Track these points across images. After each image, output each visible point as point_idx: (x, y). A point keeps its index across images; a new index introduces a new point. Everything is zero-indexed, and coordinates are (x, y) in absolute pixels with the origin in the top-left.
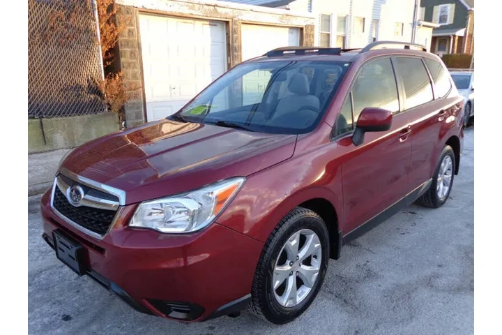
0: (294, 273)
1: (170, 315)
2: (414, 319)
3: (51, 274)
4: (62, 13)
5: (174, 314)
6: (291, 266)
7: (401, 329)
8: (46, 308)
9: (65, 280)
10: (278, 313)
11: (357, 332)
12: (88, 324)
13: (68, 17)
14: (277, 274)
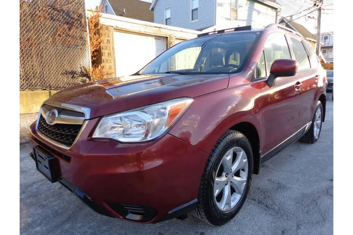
0: (229, 183)
1: (127, 217)
2: (326, 221)
3: (41, 185)
4: (66, 26)
5: (130, 216)
6: (226, 177)
7: (319, 230)
8: (32, 210)
9: (51, 189)
10: (219, 217)
11: (283, 232)
12: (63, 223)
13: (70, 29)
14: (217, 184)
